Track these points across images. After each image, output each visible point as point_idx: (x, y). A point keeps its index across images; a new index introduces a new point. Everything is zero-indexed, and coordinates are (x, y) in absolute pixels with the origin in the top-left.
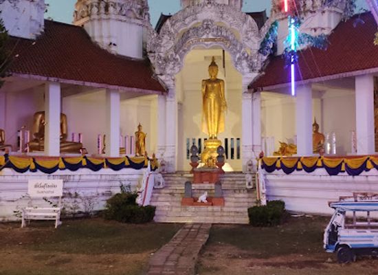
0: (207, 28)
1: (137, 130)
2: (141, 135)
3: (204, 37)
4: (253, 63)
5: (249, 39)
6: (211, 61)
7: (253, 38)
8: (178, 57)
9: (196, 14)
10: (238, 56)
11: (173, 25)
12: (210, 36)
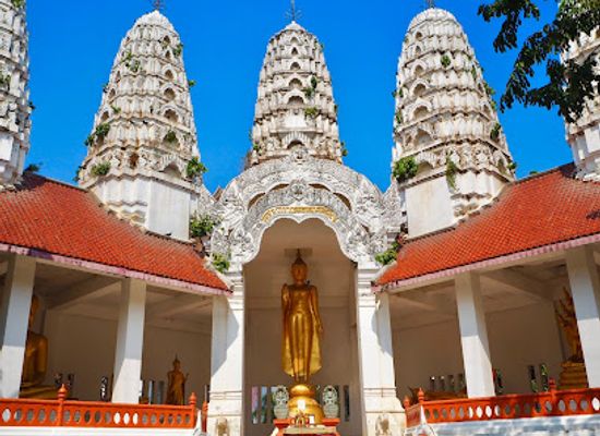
0: (298, 192)
1: (172, 369)
2: (178, 376)
3: (294, 205)
4: (375, 246)
5: (365, 211)
6: (295, 258)
7: (371, 209)
8: (249, 235)
9: (279, 172)
10: (350, 234)
11: (242, 188)
12: (303, 204)
